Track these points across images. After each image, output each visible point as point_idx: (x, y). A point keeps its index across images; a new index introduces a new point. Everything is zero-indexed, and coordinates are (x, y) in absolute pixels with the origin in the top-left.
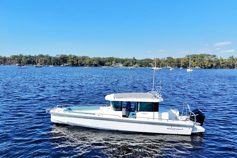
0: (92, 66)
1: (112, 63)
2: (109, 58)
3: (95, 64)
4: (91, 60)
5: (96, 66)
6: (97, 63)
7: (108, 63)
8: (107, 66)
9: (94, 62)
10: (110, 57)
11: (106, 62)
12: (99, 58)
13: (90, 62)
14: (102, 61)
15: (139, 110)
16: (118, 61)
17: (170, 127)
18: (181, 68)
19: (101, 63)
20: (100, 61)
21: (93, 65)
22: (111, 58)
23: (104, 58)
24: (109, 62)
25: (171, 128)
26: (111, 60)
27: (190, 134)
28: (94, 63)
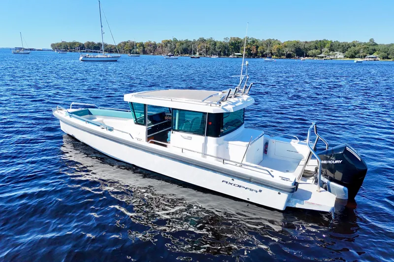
0: (282, 57)
1: (321, 51)
2: (317, 42)
3: (288, 53)
4: (281, 45)
5: (289, 56)
6: (292, 51)
7: (314, 51)
8: (312, 56)
9: (287, 49)
10: (319, 40)
11: (310, 50)
12: (298, 43)
13: (279, 50)
14: (302, 47)
15: (176, 129)
16: (333, 47)
17: (229, 179)
19: (300, 51)
20: (299, 48)
21: (283, 55)
22: (320, 41)
23: (306, 42)
24: (317, 49)
25: (232, 182)
26: (320, 46)
28: (287, 51)
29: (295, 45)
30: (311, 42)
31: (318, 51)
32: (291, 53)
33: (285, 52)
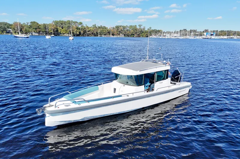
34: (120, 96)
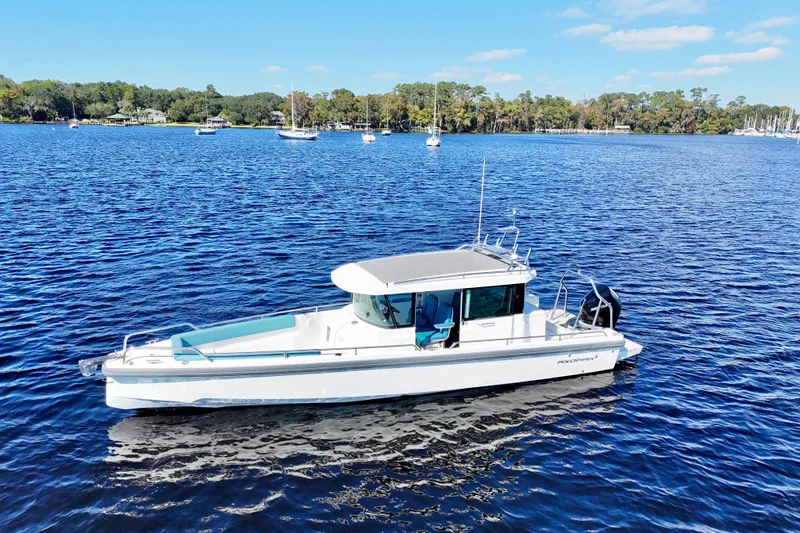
0: (23, 118)
1: (116, 105)
2: (102, 86)
3: (36, 108)
4: (13, 90)
5: (40, 117)
6: (45, 105)
7: (99, 106)
8: (99, 117)
9: (32, 101)
10: (106, 82)
11: (90, 103)
12: (56, 85)
13: (9, 101)
14: (70, 96)
15: (467, 316)
16: (142, 99)
18: (385, 132)
19: (65, 106)
20: (64, 99)
21: (25, 113)
22: (109, 84)
23: (78, 85)
24: (106, 102)
26: (111, 94)
27: (612, 367)
28: (32, 103)
29: (49, 90)
30: (88, 86)
31: (110, 106)
32: (45, 109)
33: (28, 108)
34: (318, 352)
